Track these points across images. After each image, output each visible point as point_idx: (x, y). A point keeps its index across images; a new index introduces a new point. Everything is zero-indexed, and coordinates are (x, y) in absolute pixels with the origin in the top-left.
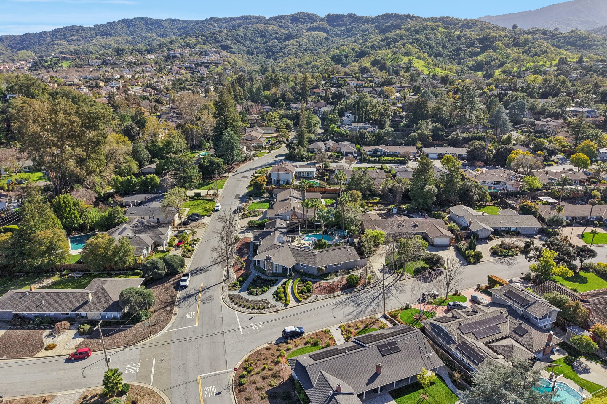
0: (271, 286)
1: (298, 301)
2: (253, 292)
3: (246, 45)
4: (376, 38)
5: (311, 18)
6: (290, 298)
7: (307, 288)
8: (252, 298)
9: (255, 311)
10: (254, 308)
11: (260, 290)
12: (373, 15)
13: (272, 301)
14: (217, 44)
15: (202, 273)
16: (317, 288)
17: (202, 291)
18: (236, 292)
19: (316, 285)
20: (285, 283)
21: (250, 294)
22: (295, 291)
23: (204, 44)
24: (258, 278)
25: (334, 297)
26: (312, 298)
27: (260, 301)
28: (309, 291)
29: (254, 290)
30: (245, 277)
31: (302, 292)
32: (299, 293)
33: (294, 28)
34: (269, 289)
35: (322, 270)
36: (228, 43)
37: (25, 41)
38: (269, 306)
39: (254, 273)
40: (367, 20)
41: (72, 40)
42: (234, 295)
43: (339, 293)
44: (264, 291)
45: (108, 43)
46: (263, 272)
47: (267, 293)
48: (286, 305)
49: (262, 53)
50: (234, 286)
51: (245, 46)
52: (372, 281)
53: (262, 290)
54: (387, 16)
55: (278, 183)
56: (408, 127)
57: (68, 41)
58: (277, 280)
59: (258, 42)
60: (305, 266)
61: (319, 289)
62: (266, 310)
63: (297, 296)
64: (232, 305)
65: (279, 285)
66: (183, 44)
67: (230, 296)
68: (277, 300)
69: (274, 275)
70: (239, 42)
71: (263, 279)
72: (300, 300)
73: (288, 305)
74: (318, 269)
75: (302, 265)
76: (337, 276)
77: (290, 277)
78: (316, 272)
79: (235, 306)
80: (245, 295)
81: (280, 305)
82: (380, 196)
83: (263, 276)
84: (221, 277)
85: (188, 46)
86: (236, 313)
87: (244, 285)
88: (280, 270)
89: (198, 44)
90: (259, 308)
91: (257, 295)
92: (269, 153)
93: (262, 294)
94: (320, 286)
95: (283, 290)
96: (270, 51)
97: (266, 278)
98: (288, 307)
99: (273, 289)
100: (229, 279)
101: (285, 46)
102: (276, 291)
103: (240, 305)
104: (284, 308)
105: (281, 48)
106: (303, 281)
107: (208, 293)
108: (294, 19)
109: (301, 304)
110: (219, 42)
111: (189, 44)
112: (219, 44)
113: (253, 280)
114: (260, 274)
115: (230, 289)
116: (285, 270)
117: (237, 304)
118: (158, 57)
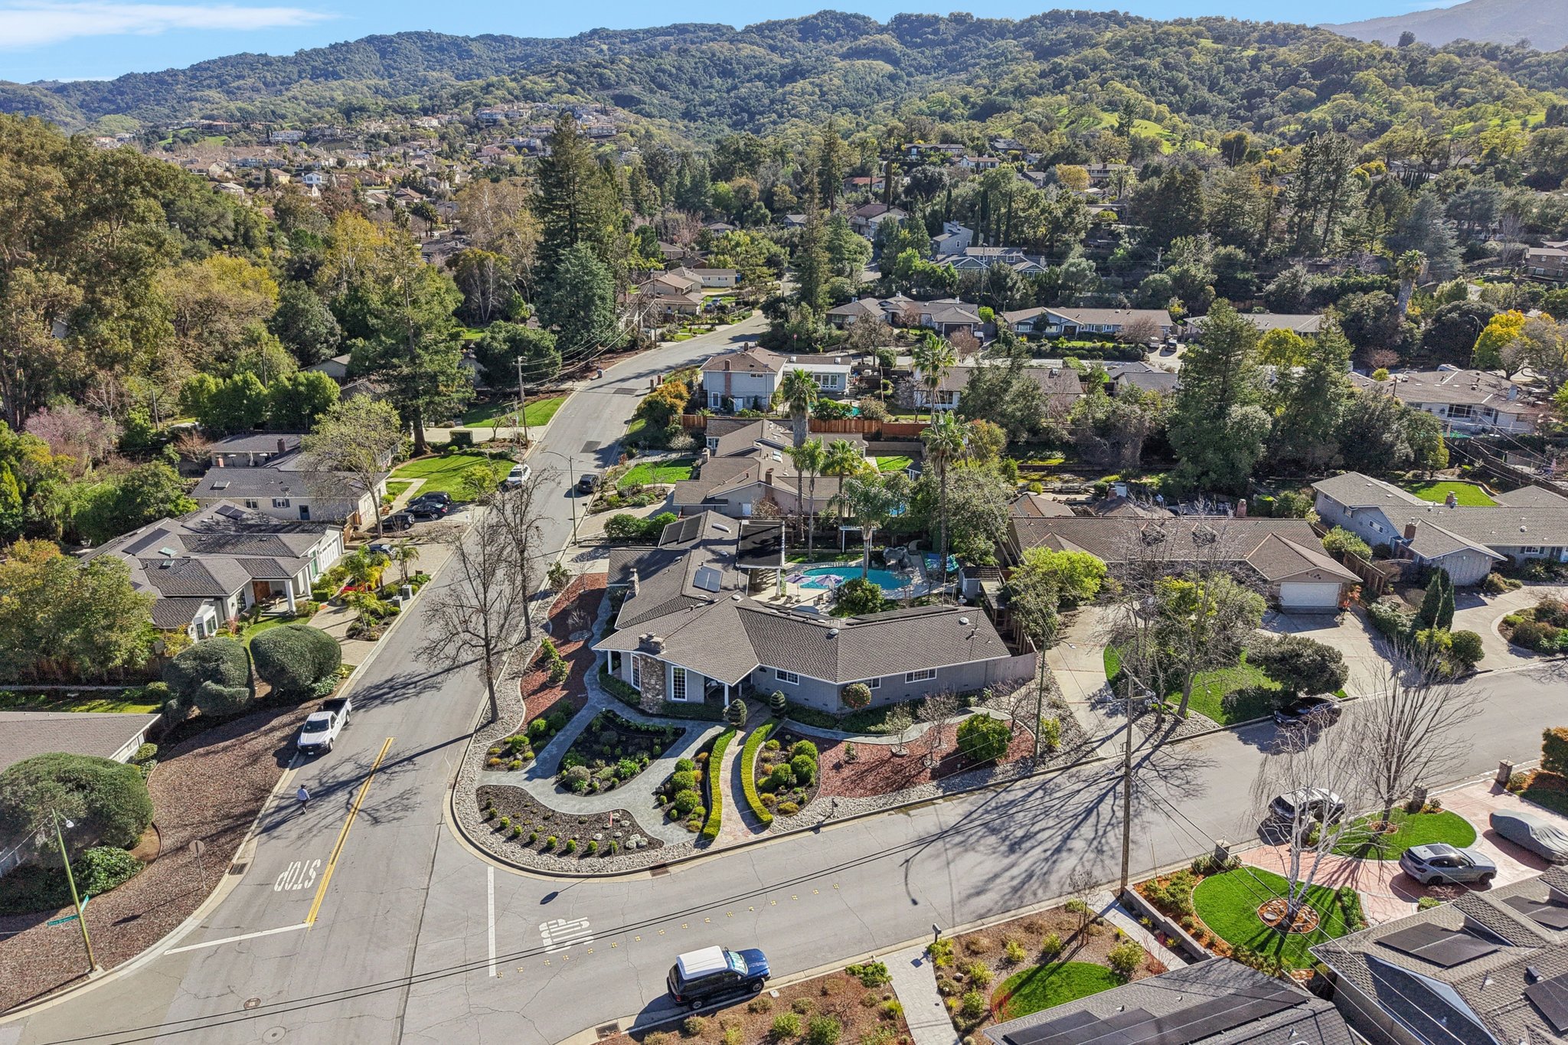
0: (654, 757)
1: (755, 823)
2: (579, 778)
3: (681, 95)
4: (1028, 69)
5: (853, 25)
6: (726, 809)
7: (795, 769)
8: (569, 805)
9: (571, 863)
10: (567, 852)
11: (608, 771)
12: (1017, 18)
13: (650, 820)
14: (606, 92)
15: (404, 697)
16: (837, 767)
17: (382, 770)
18: (513, 779)
19: (836, 754)
20: (708, 747)
21: (567, 786)
22: (749, 777)
23: (572, 92)
24: (609, 720)
25: (905, 808)
26: (811, 813)
27: (599, 818)
28: (804, 780)
29: (582, 770)
30: (558, 718)
31: (774, 785)
32: (761, 789)
33: (807, 52)
34: (643, 767)
35: (859, 696)
36: (635, 90)
37: (122, 93)
38: (635, 838)
39: (598, 703)
40: (1002, 30)
41: (239, 88)
42: (499, 792)
43: (927, 789)
44: (622, 778)
45: (327, 94)
46: (629, 697)
47: (633, 784)
48: (705, 840)
49: (721, 114)
50: (510, 750)
51: (677, 98)
52: (1060, 746)
53: (617, 774)
54: (1055, 18)
55: (726, 406)
56: (1139, 260)
57: (228, 92)
58: (678, 733)
59: (711, 87)
60: (794, 678)
61: (846, 772)
62: (620, 862)
63: (755, 800)
64: (484, 833)
65: (688, 754)
66: (516, 92)
67: (483, 792)
68: (668, 818)
69: (670, 710)
70: (662, 86)
71: (626, 728)
72: (766, 817)
73: (710, 838)
74: (844, 690)
75: (782, 675)
76: (917, 719)
77: (733, 723)
78: (834, 704)
79: (492, 839)
80: (543, 791)
81: (678, 836)
83: (626, 715)
84: (468, 715)
85: (529, 96)
86: (492, 867)
87: (551, 749)
88: (694, 694)
89: (556, 91)
90: (588, 853)
91: (592, 791)
92: (709, 330)
93: (612, 787)
94: (851, 759)
95: (698, 773)
96: (743, 110)
97: (637, 720)
98: (712, 848)
99: (661, 769)
100: (498, 726)
101: (784, 94)
102: (670, 779)
103: (514, 837)
104: (696, 852)
105: (772, 102)
106: (784, 737)
107: (404, 780)
108: (809, 28)
109: (765, 834)
110: (608, 87)
111: (531, 91)
112: (611, 92)
113: (589, 728)
114: (618, 708)
115: (489, 766)
116: (714, 692)
117: (501, 829)
118: (450, 122)
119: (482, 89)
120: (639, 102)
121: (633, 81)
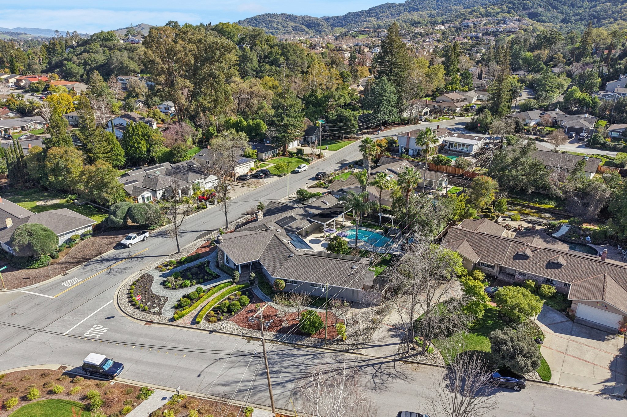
0: (197, 283)
2: (170, 282)
3: (564, 11)
11: (180, 282)
14: (524, 12)
16: (249, 312)
23: (508, 12)
25: (250, 339)
26: (219, 325)
27: (157, 298)
29: (174, 279)
32: (214, 309)
34: (190, 285)
36: (540, 10)
43: (270, 335)
45: (411, 18)
47: (180, 291)
48: (174, 319)
50: (168, 265)
51: (561, 13)
53: (180, 285)
59: (582, 6)
61: (250, 315)
63: (206, 312)
65: (209, 286)
66: (483, 13)
68: (174, 307)
70: (555, 8)
80: (157, 282)
81: (168, 315)
82: (557, 199)
85: (488, 15)
89: (501, 12)
101: (621, 9)
105: (613, 13)
106: (245, 292)
110: (527, 9)
111: (490, 13)
112: (527, 12)
115: (157, 268)
118: (449, 27)
119: (469, 12)
120: (540, 15)
121: (540, 5)
